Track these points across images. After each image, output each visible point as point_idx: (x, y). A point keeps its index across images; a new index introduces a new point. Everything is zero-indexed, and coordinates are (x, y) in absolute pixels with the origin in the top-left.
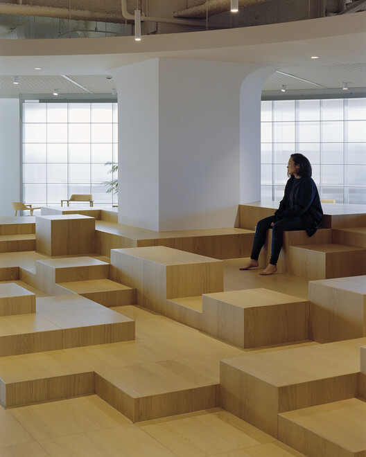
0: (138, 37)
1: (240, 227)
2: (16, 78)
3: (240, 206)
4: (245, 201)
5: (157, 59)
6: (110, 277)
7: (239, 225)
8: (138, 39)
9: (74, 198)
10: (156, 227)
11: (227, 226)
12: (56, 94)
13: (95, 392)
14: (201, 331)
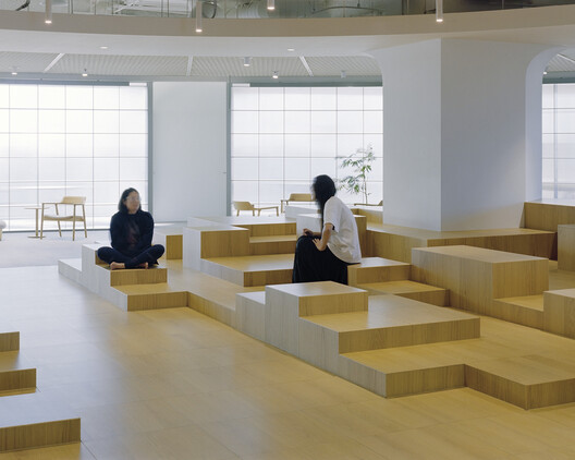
0: (439, 18)
1: (525, 227)
2: (247, 60)
3: (526, 204)
4: (530, 199)
5: (439, 40)
6: (411, 278)
7: (525, 226)
8: (440, 20)
9: (294, 198)
10: (438, 228)
11: (512, 226)
12: (275, 77)
13: (466, 385)
14: (542, 330)
